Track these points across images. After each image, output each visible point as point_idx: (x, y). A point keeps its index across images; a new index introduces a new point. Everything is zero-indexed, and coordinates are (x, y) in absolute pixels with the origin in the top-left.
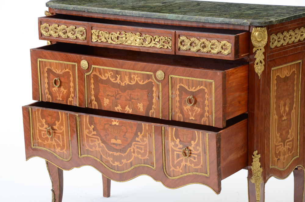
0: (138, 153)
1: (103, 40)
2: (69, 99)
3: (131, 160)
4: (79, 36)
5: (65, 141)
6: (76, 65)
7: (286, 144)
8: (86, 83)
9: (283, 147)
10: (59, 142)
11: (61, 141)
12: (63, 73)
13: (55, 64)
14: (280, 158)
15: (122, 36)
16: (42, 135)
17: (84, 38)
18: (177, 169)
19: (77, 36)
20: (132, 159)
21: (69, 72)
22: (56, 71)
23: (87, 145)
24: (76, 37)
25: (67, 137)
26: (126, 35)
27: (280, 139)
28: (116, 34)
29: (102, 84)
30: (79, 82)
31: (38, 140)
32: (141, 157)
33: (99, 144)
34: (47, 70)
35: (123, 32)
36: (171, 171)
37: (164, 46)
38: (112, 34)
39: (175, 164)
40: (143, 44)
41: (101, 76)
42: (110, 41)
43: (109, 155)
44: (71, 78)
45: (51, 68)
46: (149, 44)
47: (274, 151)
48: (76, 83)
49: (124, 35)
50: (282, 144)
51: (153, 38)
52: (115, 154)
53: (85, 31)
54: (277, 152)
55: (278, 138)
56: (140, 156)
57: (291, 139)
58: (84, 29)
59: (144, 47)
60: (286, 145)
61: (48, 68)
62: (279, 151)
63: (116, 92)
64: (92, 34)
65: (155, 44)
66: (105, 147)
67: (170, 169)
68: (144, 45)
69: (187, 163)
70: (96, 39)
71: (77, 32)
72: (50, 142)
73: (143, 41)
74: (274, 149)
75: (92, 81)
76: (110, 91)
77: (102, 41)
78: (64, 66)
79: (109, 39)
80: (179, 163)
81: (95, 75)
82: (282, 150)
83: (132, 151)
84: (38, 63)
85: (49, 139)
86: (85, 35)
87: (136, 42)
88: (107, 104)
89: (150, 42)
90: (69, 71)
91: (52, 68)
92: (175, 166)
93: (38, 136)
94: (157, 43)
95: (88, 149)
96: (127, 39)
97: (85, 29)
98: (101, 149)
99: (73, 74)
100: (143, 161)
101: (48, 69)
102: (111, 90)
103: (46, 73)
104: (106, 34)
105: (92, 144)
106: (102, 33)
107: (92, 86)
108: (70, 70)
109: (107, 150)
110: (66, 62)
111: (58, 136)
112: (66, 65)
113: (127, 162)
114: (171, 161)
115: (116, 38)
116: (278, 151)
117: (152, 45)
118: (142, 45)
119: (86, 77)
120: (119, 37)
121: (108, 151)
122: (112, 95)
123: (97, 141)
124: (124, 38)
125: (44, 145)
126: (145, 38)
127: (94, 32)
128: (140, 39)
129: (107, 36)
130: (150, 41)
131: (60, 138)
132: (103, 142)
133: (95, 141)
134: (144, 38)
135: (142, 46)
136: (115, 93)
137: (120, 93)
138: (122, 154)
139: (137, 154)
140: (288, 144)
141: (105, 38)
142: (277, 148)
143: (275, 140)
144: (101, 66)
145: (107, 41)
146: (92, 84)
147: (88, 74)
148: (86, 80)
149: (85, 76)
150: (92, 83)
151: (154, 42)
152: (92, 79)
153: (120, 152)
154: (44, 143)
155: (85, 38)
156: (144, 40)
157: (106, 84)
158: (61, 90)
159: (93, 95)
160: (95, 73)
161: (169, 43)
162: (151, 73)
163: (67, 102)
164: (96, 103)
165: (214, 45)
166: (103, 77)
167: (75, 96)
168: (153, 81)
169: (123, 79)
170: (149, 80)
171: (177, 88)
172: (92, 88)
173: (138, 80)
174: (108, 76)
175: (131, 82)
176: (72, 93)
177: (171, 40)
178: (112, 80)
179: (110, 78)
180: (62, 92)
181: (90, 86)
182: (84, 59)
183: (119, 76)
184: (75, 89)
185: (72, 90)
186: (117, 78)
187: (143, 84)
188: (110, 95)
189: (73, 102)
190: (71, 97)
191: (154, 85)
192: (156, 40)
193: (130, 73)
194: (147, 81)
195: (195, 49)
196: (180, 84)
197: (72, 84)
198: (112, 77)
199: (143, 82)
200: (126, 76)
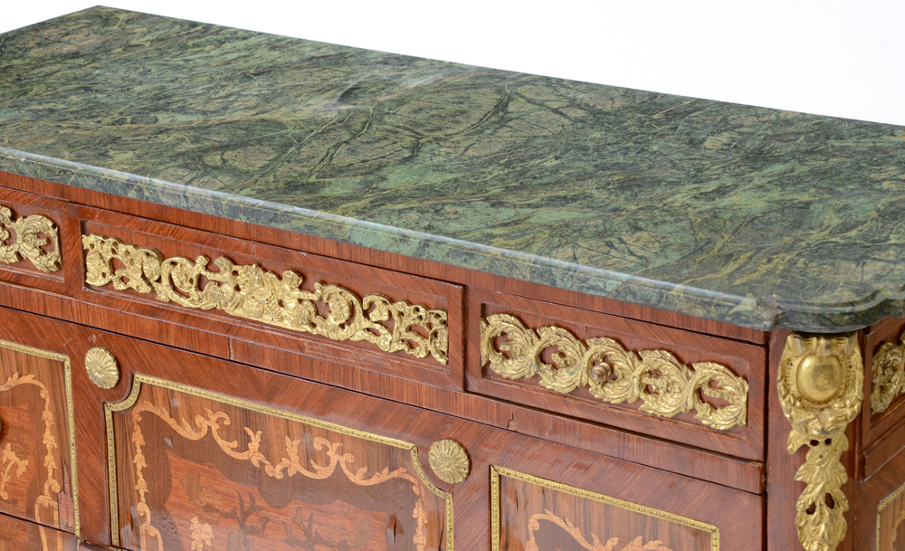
1: (135, 282)
2: (41, 498)
4: (32, 254)
6: (67, 363)
8: (110, 442)
12: (12, 389)
15: (218, 277)
17: (52, 263)
19: (22, 253)
21: (38, 389)
24: (18, 254)
26: (235, 273)
28: (189, 265)
29: (183, 457)
30: (78, 437)
35: (220, 262)
37: (411, 348)
38: (174, 264)
40: (314, 325)
41: (179, 422)
42: (164, 293)
44: (48, 415)
46: (342, 326)
48: (68, 439)
49: (227, 275)
51: (361, 302)
53: (53, 233)
58: (50, 224)
59: (320, 336)
63: (247, 499)
64: (85, 252)
65: (368, 330)
68: (318, 328)
70: (104, 275)
71: (19, 236)
73: (312, 310)
75: (138, 439)
76: (218, 492)
77: (130, 288)
78: (13, 359)
79: (159, 281)
81: (148, 417)
86: (57, 252)
87: (284, 313)
88: (205, 545)
89: (349, 322)
90: (36, 382)
94: (378, 326)
96: (243, 293)
97: (54, 226)
99: (54, 400)
102: (224, 489)
104: (145, 258)
106: (127, 252)
107: (137, 457)
108: (38, 378)
110: (22, 347)
112: (23, 359)
115: (191, 281)
117: (357, 332)
118: (309, 329)
119: (109, 418)
120: (204, 280)
122: (228, 510)
124: (228, 289)
126: (325, 299)
127: (92, 246)
128: (300, 301)
129: (152, 266)
130: (347, 315)
134: (321, 299)
135: (307, 333)
136: (242, 502)
137: (261, 509)
141: (143, 276)
144: (175, 380)
145: (153, 291)
146: (139, 451)
147: (119, 406)
148: (110, 429)
149: (108, 413)
150: (138, 446)
151: (367, 324)
152: (138, 430)
155: (56, 263)
156: (320, 309)
157: (201, 462)
158: (4, 460)
159: (143, 499)
160: (147, 406)
161: (435, 334)
162: (406, 444)
163: (31, 511)
164: (154, 532)
165: (655, 373)
166: (187, 432)
167: (63, 489)
168: (412, 480)
169: (275, 450)
170: (395, 474)
171: (531, 529)
172: (139, 468)
173: (343, 465)
174: (209, 428)
175: (309, 468)
176: (54, 477)
177: (444, 323)
178: (227, 447)
179: (216, 436)
180: (9, 466)
181: (130, 457)
182: (99, 344)
183: (258, 436)
184: (64, 463)
185: (50, 462)
186: (249, 440)
187: (365, 483)
188: (218, 511)
189: (56, 513)
190: (46, 492)
191: (420, 497)
192: (374, 315)
193: (305, 428)
194: (384, 476)
195: (561, 382)
196: (544, 512)
197: (52, 438)
198: (227, 433)
199: (368, 476)
200: (287, 438)
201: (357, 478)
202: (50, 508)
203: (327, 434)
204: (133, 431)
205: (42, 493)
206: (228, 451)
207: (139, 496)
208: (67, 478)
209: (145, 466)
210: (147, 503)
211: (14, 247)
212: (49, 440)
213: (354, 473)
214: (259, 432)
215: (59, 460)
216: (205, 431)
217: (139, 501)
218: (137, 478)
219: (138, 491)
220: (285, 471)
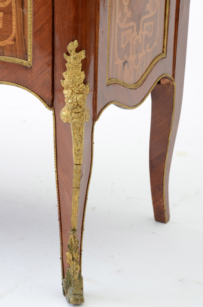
7: (143, 26)
9: (135, 33)
14: (128, 60)
27: (129, 14)
47: (116, 42)
50: (133, 26)
54: (123, 46)
55: (125, 11)
57: (152, 14)
60: (141, 27)
62: (126, 43)
74: (116, 37)
82: (133, 39)
116: (124, 43)
140: (146, 25)
142: (123, 34)
143: (119, 15)
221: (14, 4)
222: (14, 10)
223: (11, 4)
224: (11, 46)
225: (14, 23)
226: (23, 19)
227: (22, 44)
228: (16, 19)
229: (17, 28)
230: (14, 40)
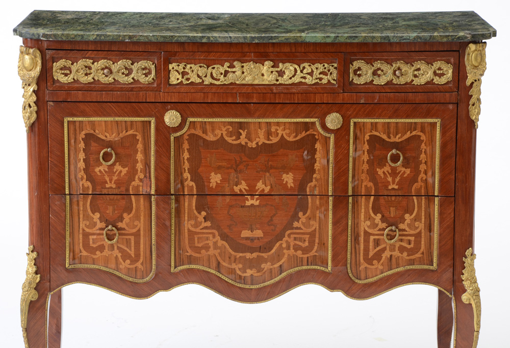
0: (296, 248)
1: (194, 79)
2: (133, 183)
3: (280, 263)
4: (141, 77)
5: (142, 246)
6: (153, 121)
8: (172, 150)
10: (128, 250)
11: (133, 248)
12: (122, 139)
13: (103, 123)
15: (234, 70)
16: (91, 243)
17: (151, 79)
18: (373, 265)
19: (136, 78)
20: (282, 261)
21: (136, 135)
22: (106, 137)
23: (190, 247)
24: (133, 79)
25: (147, 238)
26: (243, 67)
28: (221, 67)
29: (208, 149)
30: (157, 152)
31: (81, 252)
32: (303, 254)
33: (215, 243)
34: (84, 137)
35: (235, 63)
36: (360, 271)
37: (320, 80)
38: (213, 68)
39: (370, 257)
40: (278, 80)
41: (207, 135)
42: (208, 81)
43: (235, 259)
44: (140, 146)
45: (95, 131)
46: (291, 78)
48: (150, 154)
49: (239, 68)
51: (299, 67)
52: (248, 255)
53: (152, 66)
56: (299, 253)
58: (151, 63)
59: (280, 84)
61: (88, 132)
63: (238, 159)
64: (169, 71)
65: (302, 77)
66: (228, 247)
67: (360, 266)
68: (280, 81)
69: (393, 253)
70: (178, 79)
71: (135, 71)
72: (106, 252)
73: (277, 74)
75: (186, 146)
76: (224, 160)
77: (192, 82)
78: (123, 125)
79: (206, 76)
80: (378, 256)
81: (192, 136)
83: (284, 245)
84: (66, 125)
85: (106, 248)
86: (154, 74)
87: (264, 78)
88: (217, 183)
89: (293, 76)
90: (135, 133)
91: (97, 131)
92: (369, 261)
93: (81, 245)
94: (307, 75)
95: (190, 256)
96: (245, 74)
97: (153, 64)
98: (219, 251)
99: (144, 138)
100: (306, 259)
101: (85, 135)
102: (227, 157)
103: (82, 142)
104: (199, 68)
105: (200, 245)
106: (191, 68)
107: (184, 154)
108: (136, 131)
109: (231, 251)
111: (127, 239)
112: (129, 124)
113: (271, 267)
114: (362, 254)
115: (222, 73)
117: (297, 80)
118: (276, 82)
119: (172, 140)
120: (228, 72)
121: (233, 253)
122: (229, 166)
123: (211, 238)
124: (238, 73)
125: (94, 259)
126: (283, 69)
127: (173, 68)
128: (272, 72)
129: (202, 72)
130: (293, 73)
131: (130, 243)
132: (224, 237)
133: (207, 239)
134: (281, 70)
135: (275, 84)
136: (236, 161)
137: (245, 161)
138: (263, 254)
139: (293, 251)
141: (198, 76)
145: (203, 81)
146: (186, 151)
147: (178, 134)
148: (172, 145)
149: (172, 138)
150: (186, 149)
151: (301, 75)
152: (186, 142)
153: (260, 252)
154: (92, 256)
155: (153, 79)
156: (281, 73)
157: (217, 149)
158: (115, 170)
159: (187, 171)
160: (193, 131)
161: (331, 74)
162: (314, 119)
163: (128, 190)
164: (192, 184)
165: (419, 69)
166: (211, 137)
167: (145, 176)
168: (315, 133)
169: (253, 136)
170: (308, 133)
171: (365, 140)
172: (186, 158)
173: (284, 135)
174: (222, 134)
175: (269, 139)
176: (141, 172)
177: (335, 68)
178: (229, 140)
179: (225, 136)
180: (117, 173)
181: (181, 154)
182: (172, 109)
183: (245, 132)
184: (147, 164)
185: (139, 166)
186: (241, 134)
187: (294, 139)
188: (224, 167)
189: (141, 188)
190: (136, 179)
191: (318, 139)
192: (305, 71)
193: (269, 124)
194: (304, 134)
195: (382, 81)
196: (371, 132)
197: (141, 155)
198: (230, 134)
199: (296, 136)
200: (259, 130)
201: (291, 139)
202: (138, 186)
203: (278, 124)
204: (183, 143)
205: (134, 180)
206: (230, 141)
207: (185, 170)
208: (148, 171)
209: (188, 156)
210: (189, 172)
211: (132, 76)
212: (140, 156)
213: (289, 137)
214: (246, 130)
215: (144, 164)
216: (220, 135)
217: (185, 172)
218: (184, 163)
219: (184, 168)
220: (257, 143)
221: (423, 231)
222: (423, 234)
223: (421, 231)
224: (420, 258)
225: (423, 243)
226: (430, 239)
227: (428, 255)
228: (425, 240)
229: (425, 245)
230: (423, 253)
